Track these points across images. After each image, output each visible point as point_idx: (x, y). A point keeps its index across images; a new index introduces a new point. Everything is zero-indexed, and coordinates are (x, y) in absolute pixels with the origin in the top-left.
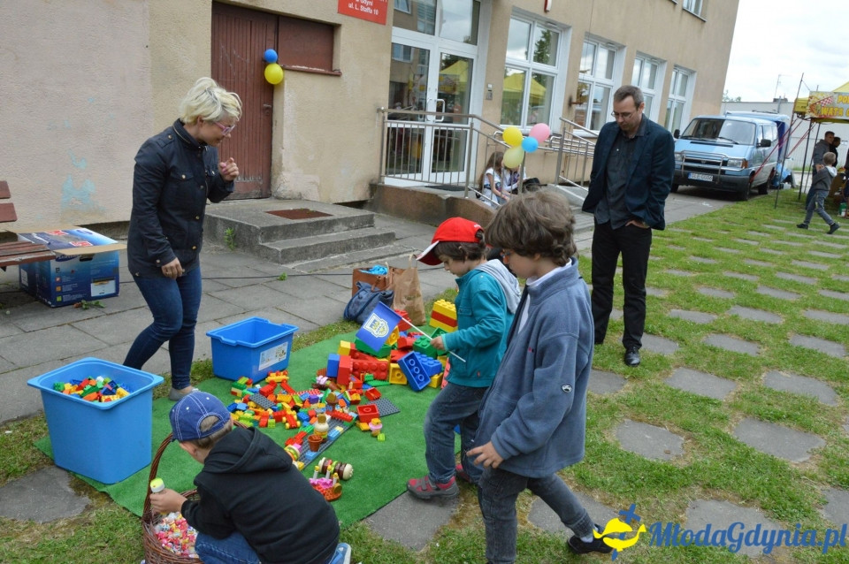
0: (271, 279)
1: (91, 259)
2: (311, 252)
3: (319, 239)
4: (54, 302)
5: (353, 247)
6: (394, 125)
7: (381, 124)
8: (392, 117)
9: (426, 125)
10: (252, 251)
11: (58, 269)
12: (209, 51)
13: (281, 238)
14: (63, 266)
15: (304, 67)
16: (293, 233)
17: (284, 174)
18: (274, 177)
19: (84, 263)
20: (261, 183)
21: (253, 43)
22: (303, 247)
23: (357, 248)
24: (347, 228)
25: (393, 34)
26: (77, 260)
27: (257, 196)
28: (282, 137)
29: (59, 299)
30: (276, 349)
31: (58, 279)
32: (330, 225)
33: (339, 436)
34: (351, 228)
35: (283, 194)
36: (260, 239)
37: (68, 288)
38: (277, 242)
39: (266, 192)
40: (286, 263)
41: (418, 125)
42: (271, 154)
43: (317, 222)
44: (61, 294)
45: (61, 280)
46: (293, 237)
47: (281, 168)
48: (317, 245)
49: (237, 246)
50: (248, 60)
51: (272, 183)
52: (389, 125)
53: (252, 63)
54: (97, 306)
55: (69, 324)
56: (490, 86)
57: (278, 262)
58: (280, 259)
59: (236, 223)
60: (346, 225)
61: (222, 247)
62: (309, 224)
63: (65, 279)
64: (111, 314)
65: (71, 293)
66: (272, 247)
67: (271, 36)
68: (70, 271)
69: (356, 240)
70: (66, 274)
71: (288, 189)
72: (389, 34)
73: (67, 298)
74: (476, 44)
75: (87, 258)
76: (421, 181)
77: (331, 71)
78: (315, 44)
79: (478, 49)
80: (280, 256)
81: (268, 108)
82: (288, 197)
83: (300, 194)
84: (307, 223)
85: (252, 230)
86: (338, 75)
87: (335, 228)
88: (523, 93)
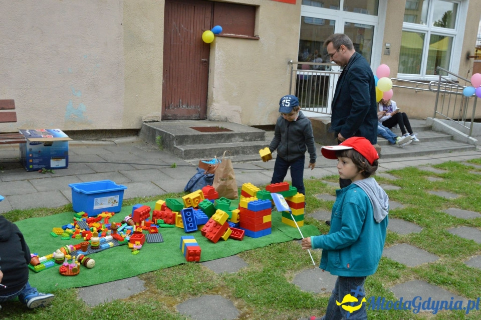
0: (165, 167)
1: (51, 145)
2: (207, 153)
3: (218, 145)
4: (28, 168)
5: (241, 152)
6: (302, 73)
7: (290, 72)
8: (300, 67)
9: (330, 73)
10: (170, 150)
11: (30, 150)
12: (163, 25)
13: (190, 143)
14: (34, 148)
15: (232, 35)
16: (200, 140)
17: (214, 104)
18: (209, 106)
19: (46, 147)
20: (199, 110)
21: (195, 19)
22: (201, 150)
23: (244, 153)
24: (242, 140)
25: (302, 10)
26: (42, 145)
27: (196, 118)
28: (213, 79)
29: (31, 167)
30: (108, 198)
31: (31, 155)
32: (230, 137)
33: (109, 248)
34: (246, 140)
35: (213, 118)
36: (175, 143)
37: (37, 161)
38: (187, 145)
39: (203, 116)
40: (188, 159)
41: (325, 73)
42: (207, 91)
43: (219, 135)
44: (32, 163)
45: (32, 156)
46: (199, 143)
47: (212, 101)
48: (211, 149)
49: (164, 147)
50: (192, 31)
51: (208, 110)
52: (298, 73)
53: (195, 32)
54: (51, 172)
55: (28, 180)
56: (388, 45)
57: (182, 158)
58: (183, 156)
59: (164, 132)
60: (242, 138)
61: (157, 148)
62: (213, 135)
63: (35, 156)
64: (55, 177)
65: (38, 164)
66: (180, 148)
67: (209, 14)
68: (38, 151)
69: (244, 148)
70: (36, 153)
71: (217, 114)
72: (299, 10)
73: (36, 167)
74: (377, 15)
75: (49, 144)
76: (326, 113)
77: (252, 36)
78: (241, 19)
79: (379, 18)
80: (183, 154)
81: (205, 61)
82: (216, 120)
83: (227, 118)
84: (211, 135)
85: (171, 137)
86: (257, 39)
87: (233, 139)
88: (422, 50)
